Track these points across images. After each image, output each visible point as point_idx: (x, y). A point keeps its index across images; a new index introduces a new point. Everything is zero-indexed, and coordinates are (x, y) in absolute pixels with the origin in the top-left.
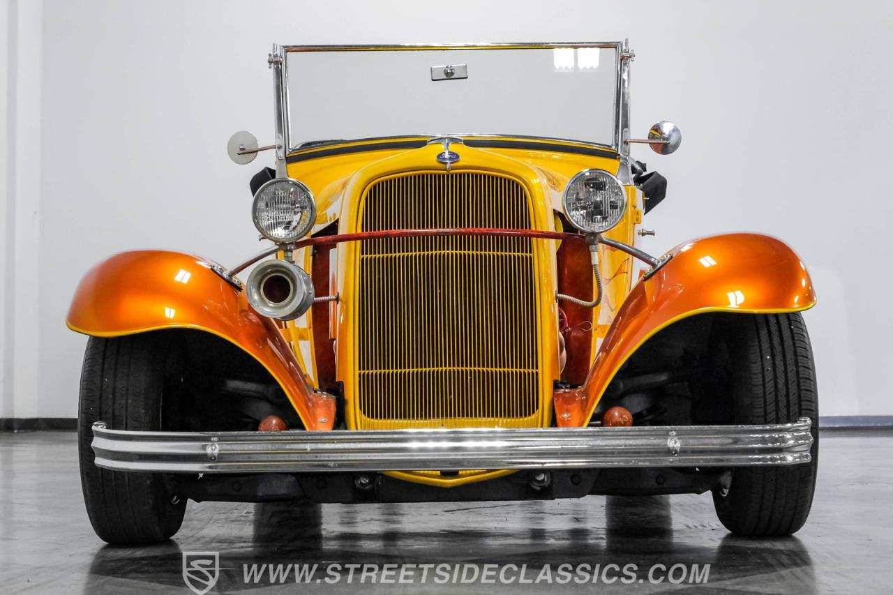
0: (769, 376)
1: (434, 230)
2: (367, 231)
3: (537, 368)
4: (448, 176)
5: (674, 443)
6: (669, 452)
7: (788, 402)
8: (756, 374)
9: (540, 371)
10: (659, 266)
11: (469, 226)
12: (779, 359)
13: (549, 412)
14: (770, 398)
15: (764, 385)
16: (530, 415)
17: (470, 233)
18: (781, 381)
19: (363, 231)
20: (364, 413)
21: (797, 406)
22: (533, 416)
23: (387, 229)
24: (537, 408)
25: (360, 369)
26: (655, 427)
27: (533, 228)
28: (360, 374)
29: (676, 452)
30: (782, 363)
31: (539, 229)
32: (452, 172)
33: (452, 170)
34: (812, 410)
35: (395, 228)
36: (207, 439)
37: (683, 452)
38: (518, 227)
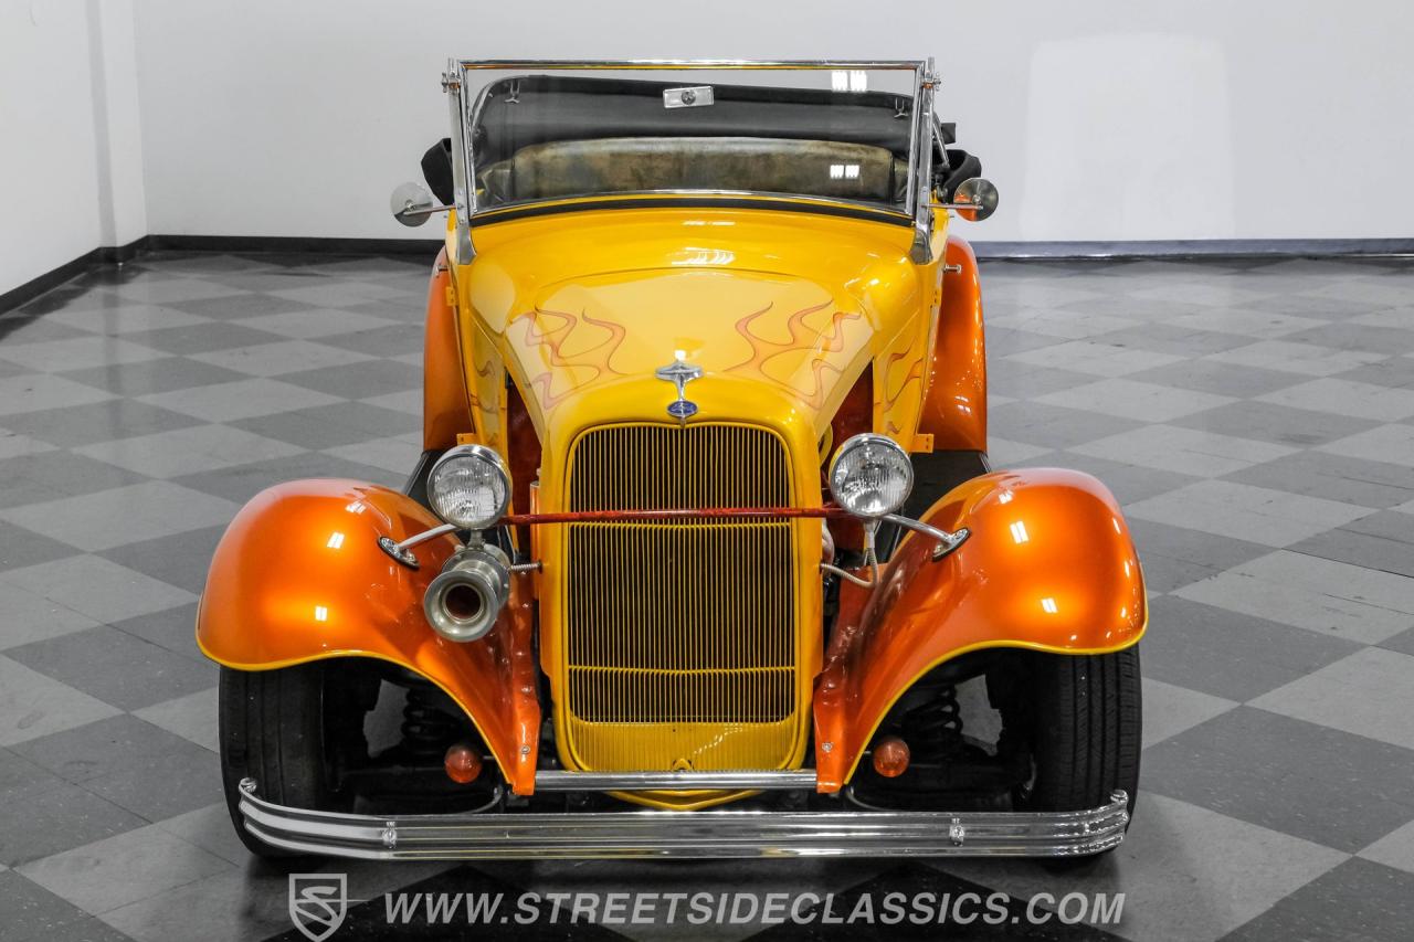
0: (1082, 704)
1: (664, 512)
2: (577, 510)
3: (793, 665)
4: (682, 432)
5: (958, 832)
6: (952, 842)
7: (1104, 736)
8: (1067, 716)
9: (796, 668)
10: (953, 545)
11: (709, 506)
12: (1096, 680)
13: (806, 726)
14: (1082, 732)
15: (1076, 715)
16: (783, 719)
17: (711, 516)
18: (1097, 711)
19: (572, 510)
20: (576, 714)
21: (1114, 742)
22: (787, 721)
23: (603, 509)
24: (793, 710)
25: (570, 663)
26: (935, 814)
27: (793, 505)
28: (570, 671)
29: (960, 843)
30: (1100, 686)
31: (800, 506)
32: (687, 426)
33: (688, 423)
34: (1132, 745)
35: (613, 509)
36: (382, 824)
37: (967, 841)
38: (772, 506)
